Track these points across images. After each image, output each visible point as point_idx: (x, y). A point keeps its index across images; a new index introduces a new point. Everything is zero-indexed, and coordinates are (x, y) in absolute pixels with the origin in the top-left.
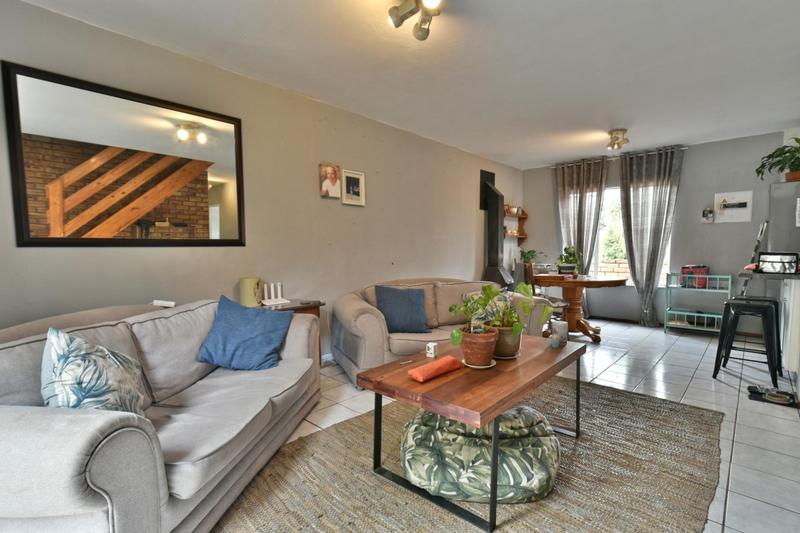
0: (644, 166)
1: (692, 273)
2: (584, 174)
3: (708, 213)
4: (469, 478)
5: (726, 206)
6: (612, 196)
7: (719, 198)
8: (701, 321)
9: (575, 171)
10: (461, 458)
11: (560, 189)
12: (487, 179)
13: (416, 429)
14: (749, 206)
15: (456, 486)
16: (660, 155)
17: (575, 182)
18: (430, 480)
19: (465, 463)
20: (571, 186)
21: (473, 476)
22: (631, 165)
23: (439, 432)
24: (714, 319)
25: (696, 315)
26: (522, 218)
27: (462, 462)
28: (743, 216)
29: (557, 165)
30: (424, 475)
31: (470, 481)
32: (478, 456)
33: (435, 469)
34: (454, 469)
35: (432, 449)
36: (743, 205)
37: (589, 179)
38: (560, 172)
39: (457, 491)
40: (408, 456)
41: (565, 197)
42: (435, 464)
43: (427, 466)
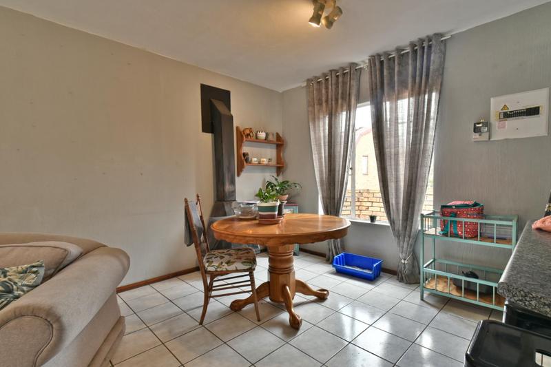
0: (397, 70)
1: (456, 215)
2: (332, 88)
3: (481, 126)
5: (507, 115)
7: (497, 105)
8: (472, 288)
9: (324, 86)
14: (544, 111)
16: (415, 51)
17: (324, 99)
20: (320, 104)
22: (381, 70)
24: (492, 287)
25: (464, 278)
26: (280, 144)
29: (308, 82)
36: (534, 111)
37: (338, 94)
38: (311, 89)
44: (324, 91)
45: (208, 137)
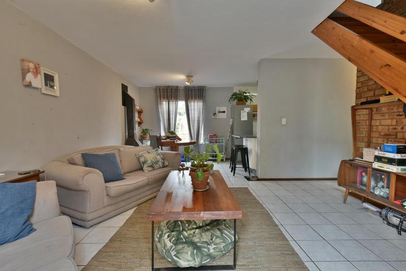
0: (193, 93)
1: (212, 137)
2: (170, 93)
3: (215, 114)
4: (214, 249)
5: (219, 112)
6: (181, 104)
7: (218, 109)
9: (166, 91)
10: (205, 240)
11: (159, 99)
12: (124, 88)
13: (168, 236)
14: (226, 112)
15: (209, 256)
16: (199, 89)
17: (166, 96)
18: (195, 259)
19: (209, 242)
20: (164, 98)
21: (215, 246)
22: (188, 91)
23: (184, 232)
26: (140, 112)
27: (206, 242)
28: (223, 116)
29: (156, 87)
30: (190, 258)
31: (214, 250)
32: (211, 236)
33: (195, 252)
34: (205, 247)
35: (186, 243)
36: (224, 112)
37: (171, 95)
38: (158, 91)
39: (210, 258)
40: (173, 253)
41: (161, 103)
42: (194, 250)
43: (189, 253)
44: (165, 94)
45: (123, 107)
